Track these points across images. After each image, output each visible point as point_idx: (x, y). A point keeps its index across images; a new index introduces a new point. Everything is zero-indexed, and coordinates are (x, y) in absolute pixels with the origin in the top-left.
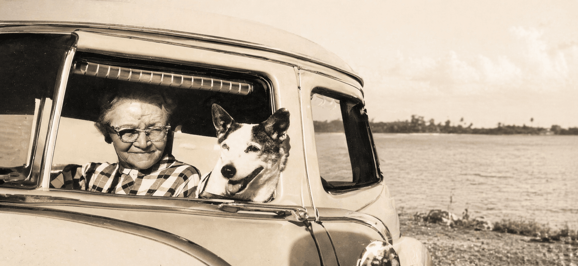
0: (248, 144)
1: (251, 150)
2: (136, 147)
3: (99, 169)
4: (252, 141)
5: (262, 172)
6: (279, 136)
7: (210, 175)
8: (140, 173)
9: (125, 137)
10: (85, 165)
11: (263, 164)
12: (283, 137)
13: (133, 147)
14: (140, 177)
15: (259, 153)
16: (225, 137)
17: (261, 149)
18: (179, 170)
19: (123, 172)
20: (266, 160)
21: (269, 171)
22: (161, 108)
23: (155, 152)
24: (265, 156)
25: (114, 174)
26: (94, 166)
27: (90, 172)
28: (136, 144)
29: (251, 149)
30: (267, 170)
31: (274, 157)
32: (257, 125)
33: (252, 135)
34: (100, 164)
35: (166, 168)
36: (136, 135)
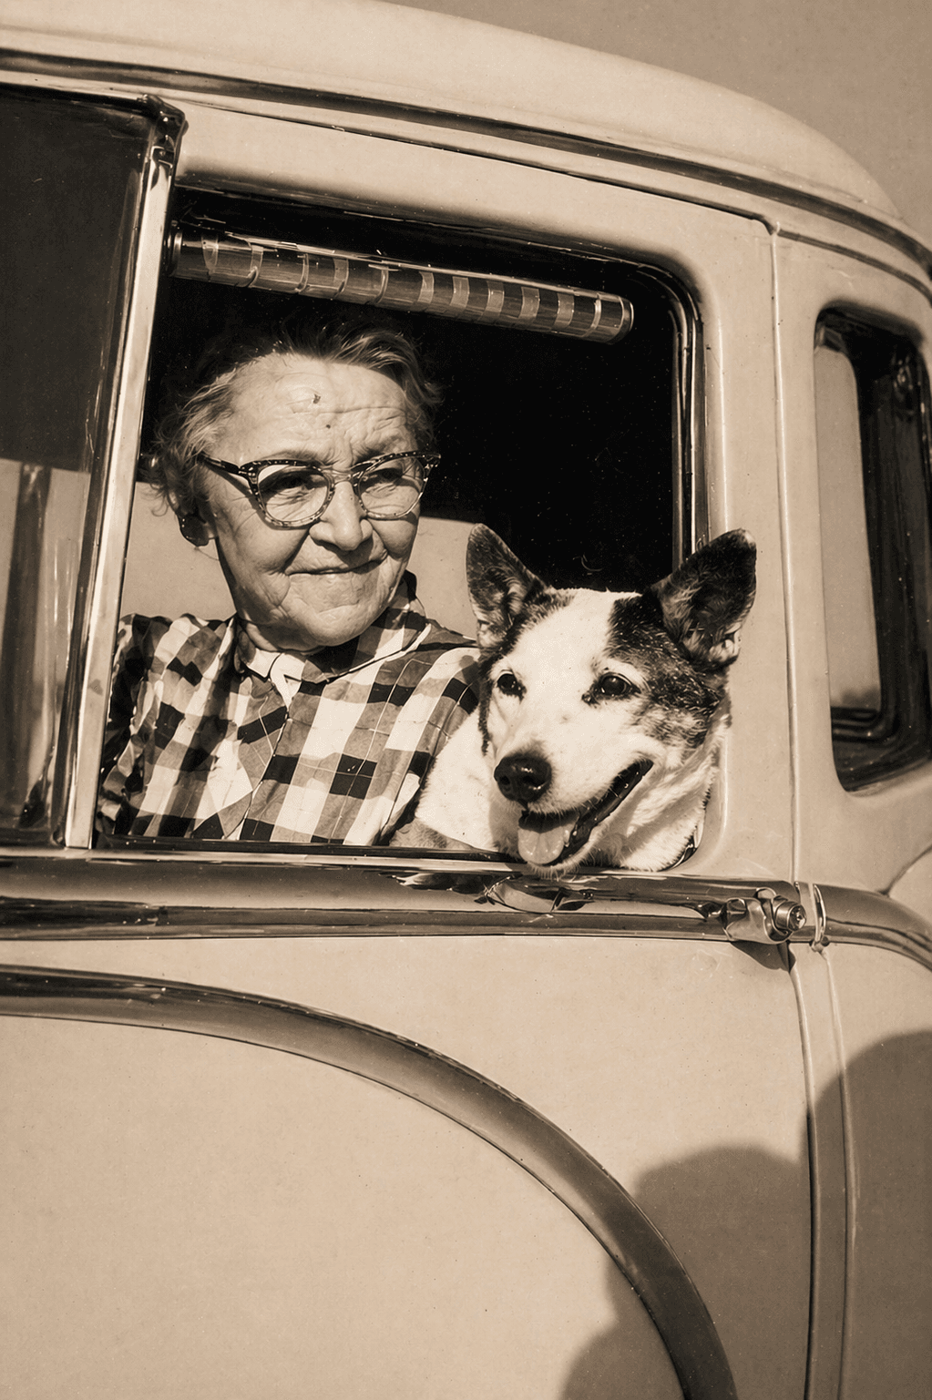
0: (594, 670)
1: (608, 696)
2: (321, 542)
4: (612, 656)
5: (645, 779)
6: (708, 643)
8: (313, 667)
9: (278, 506)
11: (652, 747)
12: (724, 646)
13: (309, 545)
14: (310, 689)
15: (636, 703)
17: (644, 687)
19: (251, 666)
20: (661, 733)
21: (670, 777)
22: (401, 386)
23: (381, 566)
24: (658, 714)
25: (211, 672)
28: (321, 531)
29: (607, 688)
30: (663, 772)
31: (689, 721)
33: (609, 635)
35: (403, 649)
36: (322, 493)
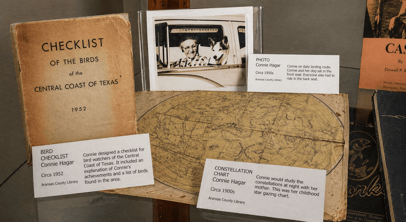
3: (182, 60)
4: (220, 47)
7: (210, 59)
8: (191, 59)
10: (179, 60)
11: (223, 53)
13: (189, 52)
14: (192, 61)
16: (213, 47)
18: (201, 58)
21: (225, 55)
22: (194, 40)
23: (194, 53)
26: (181, 60)
27: (180, 62)
29: (220, 49)
31: (226, 51)
32: (221, 42)
33: (220, 45)
34: (182, 59)
